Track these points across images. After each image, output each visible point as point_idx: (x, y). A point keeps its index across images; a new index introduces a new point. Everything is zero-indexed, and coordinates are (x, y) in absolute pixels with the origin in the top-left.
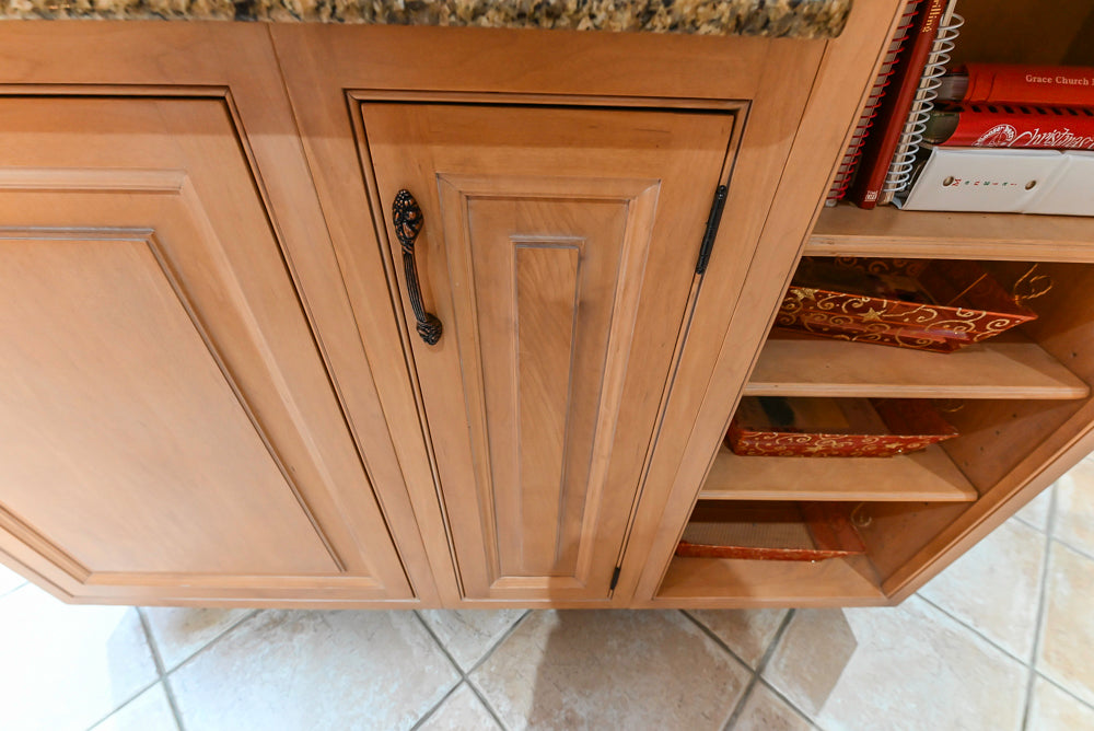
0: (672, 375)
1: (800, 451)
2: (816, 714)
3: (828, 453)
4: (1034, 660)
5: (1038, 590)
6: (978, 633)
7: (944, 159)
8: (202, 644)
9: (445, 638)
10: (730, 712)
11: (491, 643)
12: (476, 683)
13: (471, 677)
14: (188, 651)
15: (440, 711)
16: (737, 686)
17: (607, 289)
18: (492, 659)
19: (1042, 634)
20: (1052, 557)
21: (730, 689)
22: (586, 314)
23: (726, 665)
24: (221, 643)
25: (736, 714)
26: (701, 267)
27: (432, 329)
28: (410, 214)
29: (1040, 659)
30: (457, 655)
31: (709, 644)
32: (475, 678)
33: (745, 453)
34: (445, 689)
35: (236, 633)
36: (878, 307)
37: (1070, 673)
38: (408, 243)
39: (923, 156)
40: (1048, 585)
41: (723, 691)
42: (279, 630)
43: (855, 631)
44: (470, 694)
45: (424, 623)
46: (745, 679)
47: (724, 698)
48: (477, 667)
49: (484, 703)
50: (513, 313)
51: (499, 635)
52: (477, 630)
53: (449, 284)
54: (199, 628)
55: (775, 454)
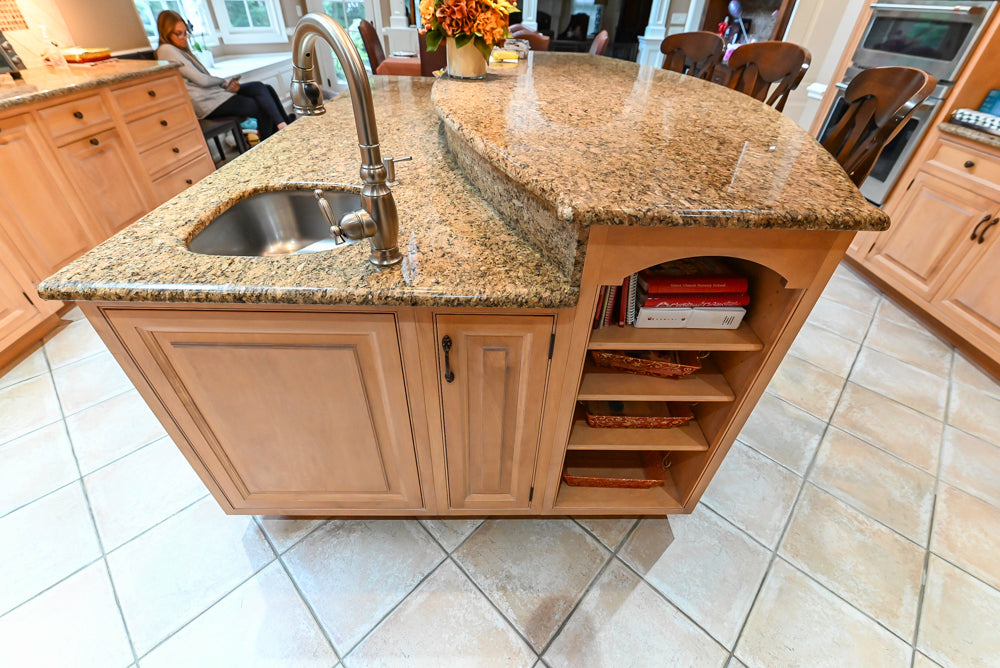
0: (545, 397)
1: (620, 426)
2: (645, 574)
3: (633, 426)
4: (777, 548)
5: (790, 511)
6: (748, 535)
7: (644, 312)
8: (297, 540)
9: (437, 535)
10: (597, 573)
11: (463, 538)
12: (455, 558)
13: (452, 555)
14: (289, 543)
15: (437, 572)
16: (602, 560)
17: (518, 362)
18: (464, 546)
19: (786, 534)
20: (804, 492)
21: (598, 561)
22: (510, 371)
23: (597, 549)
24: (309, 538)
25: (600, 574)
26: (550, 357)
27: (451, 377)
28: (447, 343)
29: (781, 548)
30: (444, 544)
31: (589, 538)
32: (454, 556)
33: (594, 426)
34: (438, 561)
35: (316, 534)
36: (638, 362)
37: (796, 555)
38: (447, 352)
39: (637, 310)
40: (796, 507)
41: (594, 562)
42: (341, 531)
43: (674, 532)
44: (452, 563)
45: (425, 528)
46: (607, 556)
47: (594, 566)
48: (456, 550)
49: (461, 568)
50: (482, 370)
51: (467, 534)
52: (455, 532)
53: (460, 361)
54: (295, 531)
55: (609, 427)
